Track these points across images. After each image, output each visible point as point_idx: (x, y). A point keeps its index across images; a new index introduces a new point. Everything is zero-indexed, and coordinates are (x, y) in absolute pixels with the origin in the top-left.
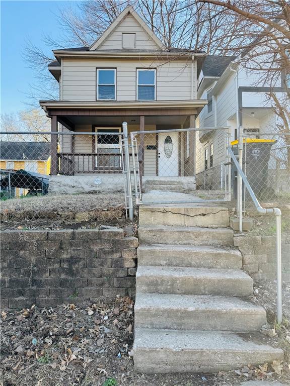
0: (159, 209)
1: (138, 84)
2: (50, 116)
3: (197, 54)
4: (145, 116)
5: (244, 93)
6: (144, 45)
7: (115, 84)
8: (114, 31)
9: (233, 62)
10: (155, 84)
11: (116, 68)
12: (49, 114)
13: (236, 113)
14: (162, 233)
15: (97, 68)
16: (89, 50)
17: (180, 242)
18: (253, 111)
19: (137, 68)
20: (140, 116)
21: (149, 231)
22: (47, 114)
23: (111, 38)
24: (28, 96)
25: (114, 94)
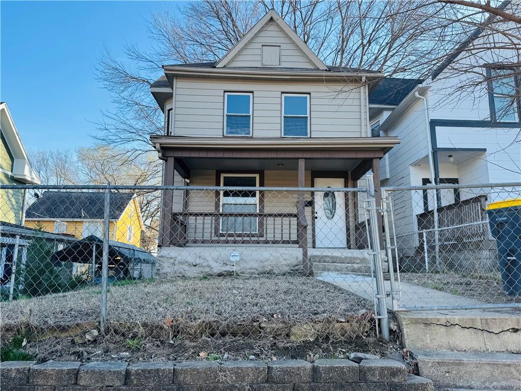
0: (438, 320)
1: (283, 115)
2: (164, 158)
3: (368, 75)
4: (306, 159)
5: (438, 129)
6: (293, 61)
7: (251, 114)
8: (250, 42)
9: (420, 86)
10: (308, 115)
11: (252, 92)
12: (162, 156)
13: (428, 156)
14: (461, 368)
15: (225, 92)
16: (215, 67)
17: (495, 383)
18: (450, 153)
19: (282, 93)
20: (298, 158)
21: (438, 363)
22: (160, 154)
23: (246, 52)
24: (98, 127)
25: (249, 127)
